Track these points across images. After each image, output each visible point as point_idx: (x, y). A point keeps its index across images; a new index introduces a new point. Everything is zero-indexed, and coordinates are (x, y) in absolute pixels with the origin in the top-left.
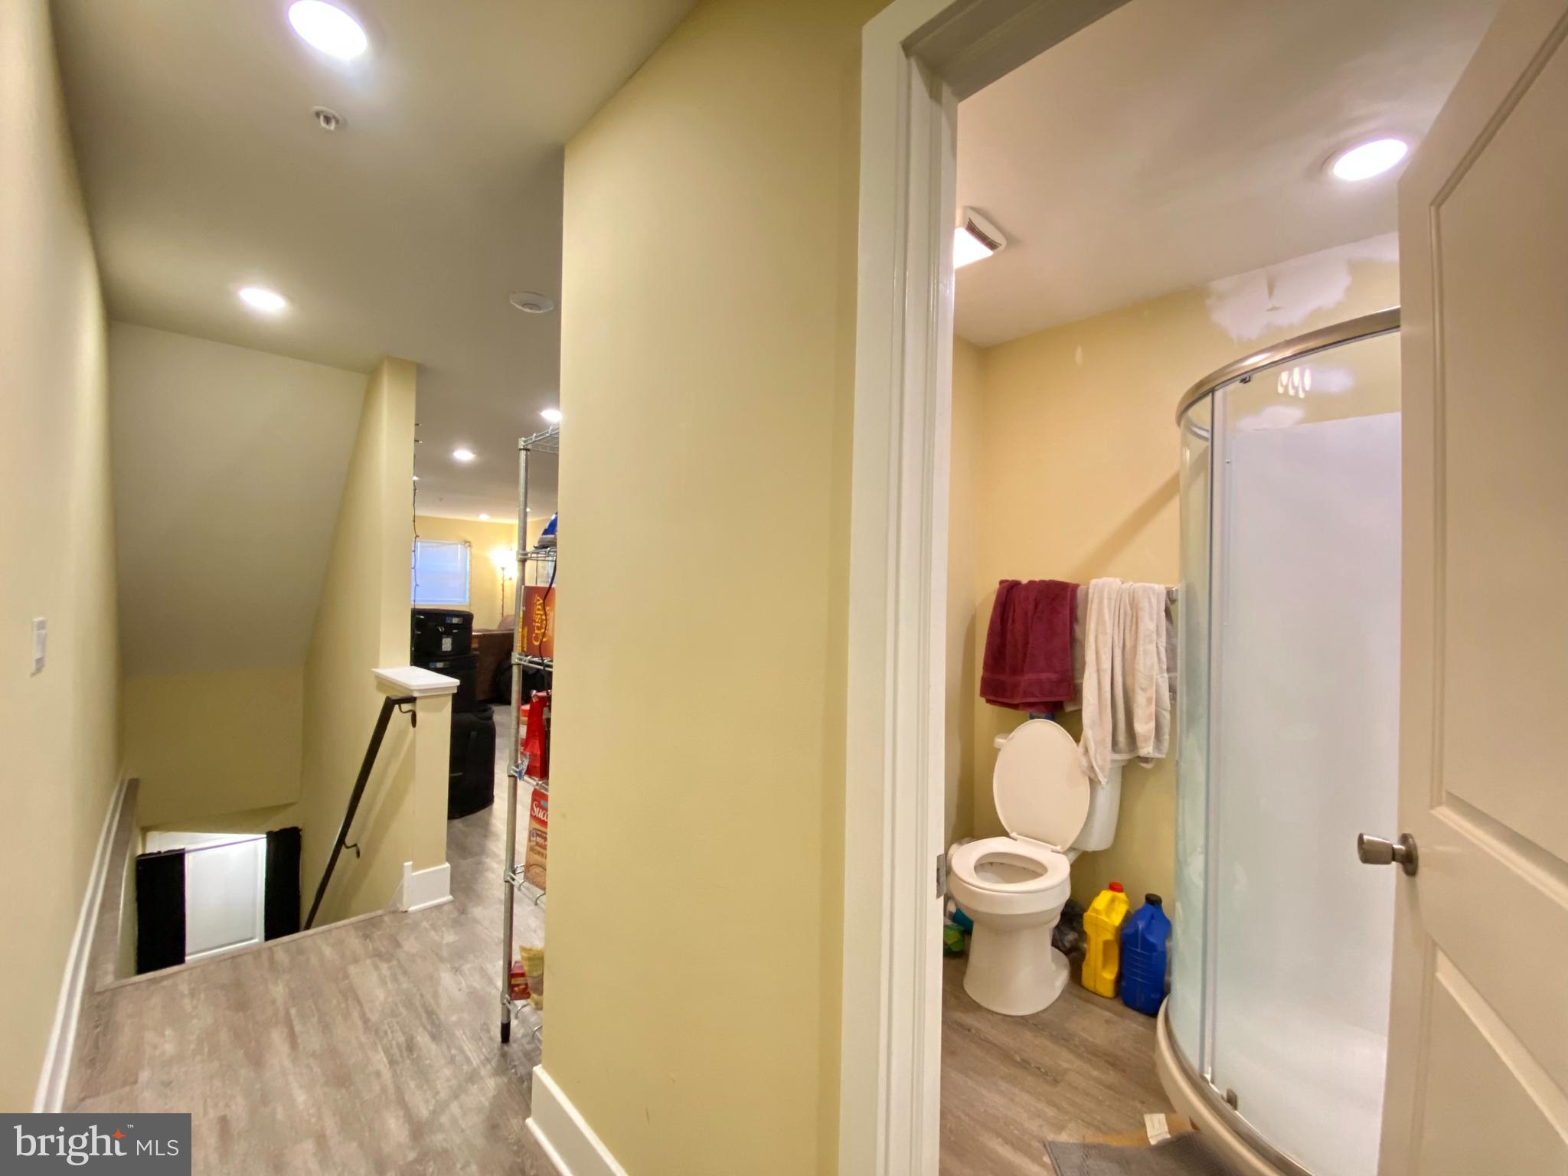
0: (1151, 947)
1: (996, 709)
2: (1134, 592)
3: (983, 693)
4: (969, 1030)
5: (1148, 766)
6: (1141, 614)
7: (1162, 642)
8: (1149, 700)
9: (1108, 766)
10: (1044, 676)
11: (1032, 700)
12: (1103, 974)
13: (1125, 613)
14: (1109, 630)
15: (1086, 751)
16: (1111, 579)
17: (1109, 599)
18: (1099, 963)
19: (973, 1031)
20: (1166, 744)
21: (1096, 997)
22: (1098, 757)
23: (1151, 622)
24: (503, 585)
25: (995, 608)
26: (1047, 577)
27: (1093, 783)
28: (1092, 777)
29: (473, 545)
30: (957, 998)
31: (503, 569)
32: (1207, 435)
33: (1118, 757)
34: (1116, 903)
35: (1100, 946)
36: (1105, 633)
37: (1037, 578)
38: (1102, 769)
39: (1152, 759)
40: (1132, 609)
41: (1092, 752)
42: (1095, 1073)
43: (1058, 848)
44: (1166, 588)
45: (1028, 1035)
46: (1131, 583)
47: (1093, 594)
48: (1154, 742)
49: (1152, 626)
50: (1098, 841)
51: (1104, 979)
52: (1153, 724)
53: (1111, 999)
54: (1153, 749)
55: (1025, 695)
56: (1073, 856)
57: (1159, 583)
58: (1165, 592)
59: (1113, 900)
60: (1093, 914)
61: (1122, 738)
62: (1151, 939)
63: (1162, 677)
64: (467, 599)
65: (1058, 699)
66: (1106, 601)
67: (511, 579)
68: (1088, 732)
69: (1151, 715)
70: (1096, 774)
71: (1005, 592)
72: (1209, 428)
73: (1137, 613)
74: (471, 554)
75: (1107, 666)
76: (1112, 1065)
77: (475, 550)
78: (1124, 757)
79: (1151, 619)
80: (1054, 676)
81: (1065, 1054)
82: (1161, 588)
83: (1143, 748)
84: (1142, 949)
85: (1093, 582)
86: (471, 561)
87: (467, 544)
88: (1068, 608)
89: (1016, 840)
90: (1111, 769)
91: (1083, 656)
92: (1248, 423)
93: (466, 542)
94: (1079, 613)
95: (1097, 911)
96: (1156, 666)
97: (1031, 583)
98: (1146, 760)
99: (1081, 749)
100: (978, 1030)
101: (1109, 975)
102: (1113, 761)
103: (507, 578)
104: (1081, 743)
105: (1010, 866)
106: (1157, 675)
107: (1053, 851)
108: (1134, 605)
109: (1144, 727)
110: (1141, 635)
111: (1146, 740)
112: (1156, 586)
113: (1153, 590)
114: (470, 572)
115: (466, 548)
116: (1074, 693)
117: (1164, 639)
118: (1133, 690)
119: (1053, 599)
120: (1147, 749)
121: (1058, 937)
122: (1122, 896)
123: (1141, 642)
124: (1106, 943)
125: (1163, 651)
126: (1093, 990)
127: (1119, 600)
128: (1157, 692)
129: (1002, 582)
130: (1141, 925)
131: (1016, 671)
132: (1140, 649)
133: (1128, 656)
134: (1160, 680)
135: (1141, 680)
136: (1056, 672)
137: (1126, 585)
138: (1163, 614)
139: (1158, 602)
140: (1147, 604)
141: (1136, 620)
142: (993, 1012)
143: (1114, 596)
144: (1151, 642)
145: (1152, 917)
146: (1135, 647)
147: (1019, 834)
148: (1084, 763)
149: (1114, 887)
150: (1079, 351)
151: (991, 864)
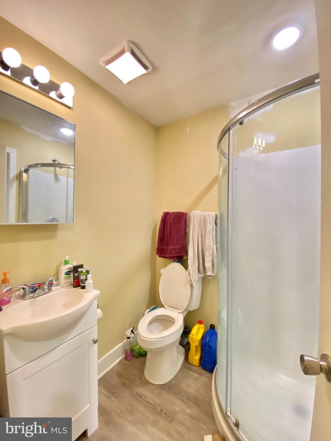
0: (211, 347)
1: (162, 259)
2: (205, 215)
3: (157, 253)
4: (141, 397)
5: (210, 278)
6: (207, 223)
7: (214, 233)
8: (210, 255)
9: (197, 279)
10: (176, 247)
11: (171, 256)
12: (195, 357)
13: (202, 223)
14: (197, 229)
15: (189, 274)
16: (198, 211)
17: (197, 218)
18: (194, 354)
19: (143, 397)
20: (215, 271)
21: (193, 366)
22: (193, 276)
23: (210, 226)
25: (161, 222)
26: (178, 211)
27: (192, 286)
28: (191, 284)
30: (140, 379)
32: (227, 157)
33: (200, 275)
34: (200, 329)
35: (194, 348)
36: (196, 231)
37: (175, 211)
38: (194, 281)
39: (211, 276)
40: (204, 222)
41: (191, 275)
42: (188, 411)
43: (180, 311)
44: (215, 214)
45: (165, 394)
46: (204, 212)
47: (192, 216)
48: (211, 270)
49: (211, 228)
50: (194, 306)
51: (195, 359)
52: (211, 263)
53: (198, 366)
54: (211, 272)
55: (170, 254)
56: (185, 313)
57: (213, 212)
58: (214, 216)
59: (199, 329)
60: (192, 336)
61: (201, 268)
62: (211, 344)
63: (214, 246)
65: (181, 255)
66: (196, 219)
68: (190, 267)
69: (210, 260)
70: (192, 283)
71: (164, 216)
72: (228, 155)
73: (206, 223)
75: (196, 242)
76: (195, 403)
78: (202, 275)
79: (210, 225)
80: (179, 247)
81: (178, 402)
82: (213, 214)
83: (208, 272)
84: (208, 349)
85: (192, 212)
88: (184, 222)
89: (166, 309)
90: (198, 280)
91: (189, 238)
92: (242, 154)
94: (188, 223)
95: (193, 335)
96: (212, 242)
97: (173, 213)
98: (210, 276)
99: (188, 274)
100: (145, 396)
101: (197, 358)
102: (199, 277)
104: (188, 271)
105: (164, 319)
106: (212, 245)
107: (178, 313)
108: (205, 221)
109: (208, 265)
110: (207, 231)
111: (209, 269)
112: (212, 213)
113: (211, 214)
116: (186, 253)
117: (214, 232)
118: (205, 251)
119: (179, 219)
120: (209, 273)
121: (181, 341)
122: (202, 326)
123: (207, 233)
124: (196, 347)
125: (214, 236)
126: (192, 364)
127: (200, 219)
128: (212, 251)
129: (164, 213)
130: (208, 339)
131: (167, 245)
132: (207, 236)
133: (203, 239)
134: (214, 247)
135: (207, 247)
136: (180, 245)
137: (203, 213)
138: (214, 223)
139: (213, 220)
140: (209, 220)
141: (205, 225)
142: (153, 384)
143: (198, 217)
144: (210, 233)
145: (212, 334)
146: (205, 235)
147: (167, 306)
148: (189, 279)
149: (200, 322)
150: (188, 128)
151: (157, 319)
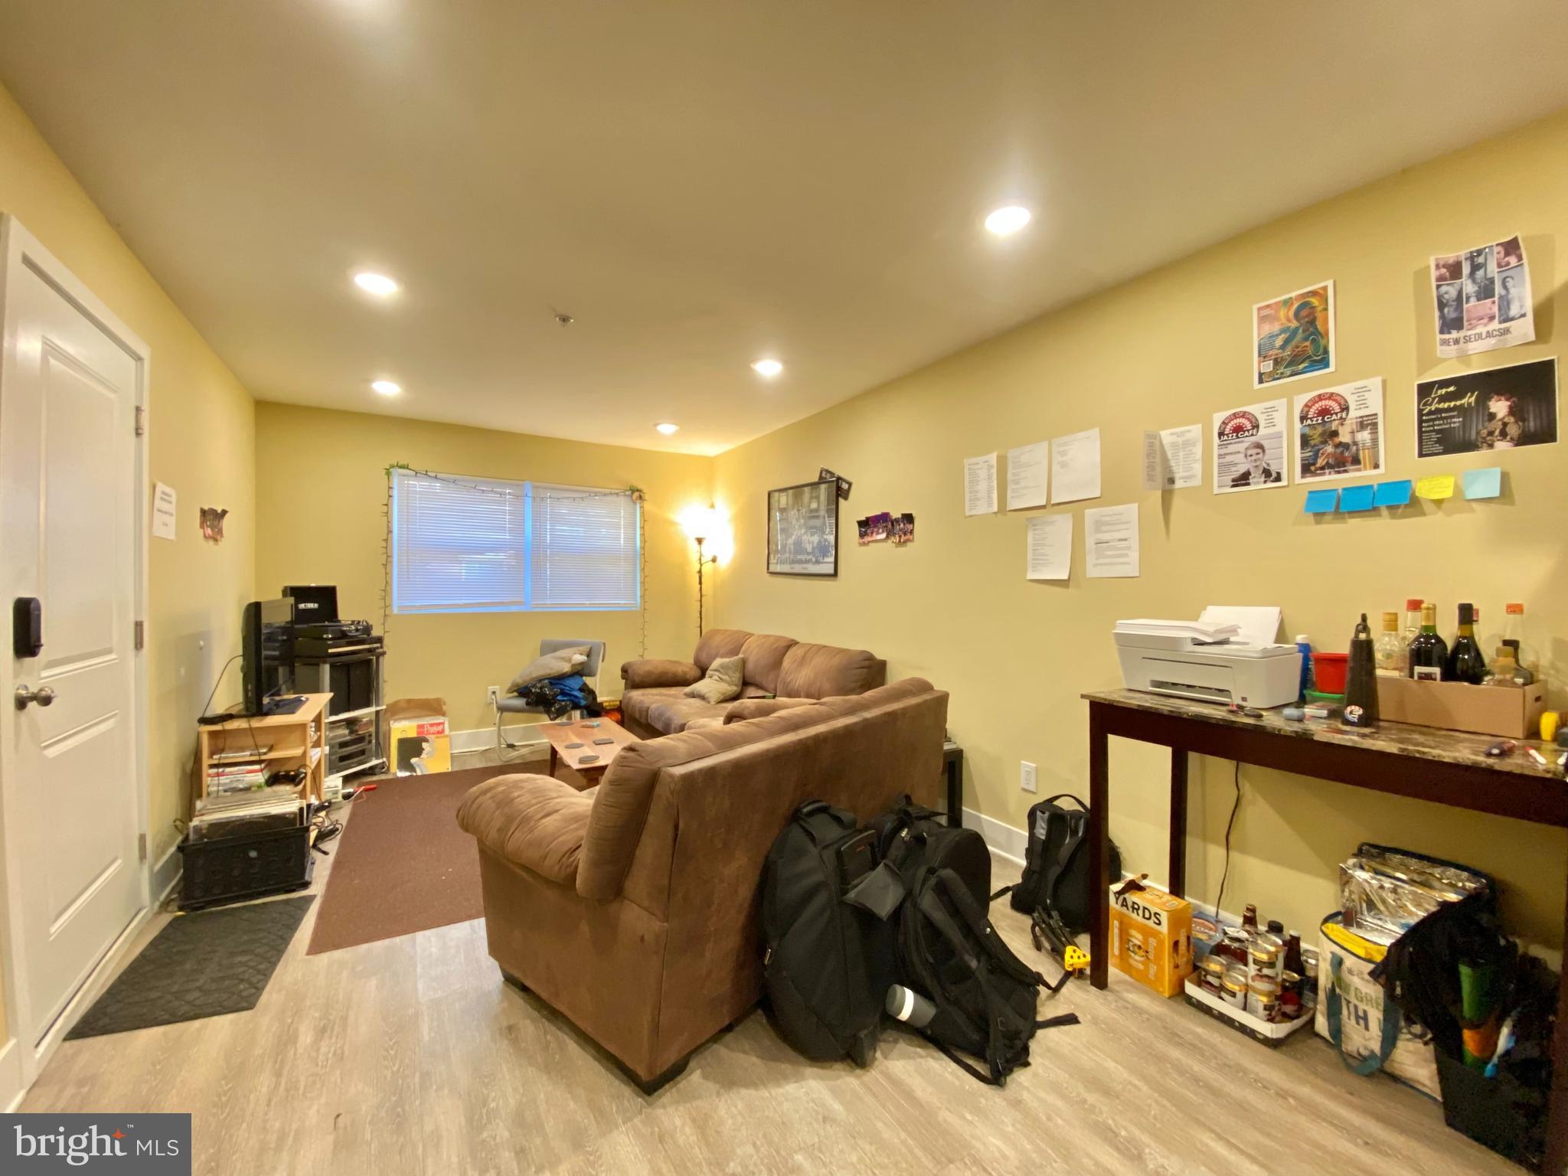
24: (700, 572)
29: (646, 497)
31: (700, 541)
64: (639, 599)
67: (714, 560)
74: (643, 514)
77: (647, 506)
86: (642, 528)
87: (636, 494)
93: (633, 490)
103: (707, 557)
114: (643, 548)
115: (634, 503)
